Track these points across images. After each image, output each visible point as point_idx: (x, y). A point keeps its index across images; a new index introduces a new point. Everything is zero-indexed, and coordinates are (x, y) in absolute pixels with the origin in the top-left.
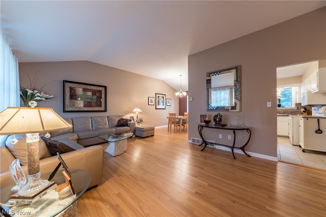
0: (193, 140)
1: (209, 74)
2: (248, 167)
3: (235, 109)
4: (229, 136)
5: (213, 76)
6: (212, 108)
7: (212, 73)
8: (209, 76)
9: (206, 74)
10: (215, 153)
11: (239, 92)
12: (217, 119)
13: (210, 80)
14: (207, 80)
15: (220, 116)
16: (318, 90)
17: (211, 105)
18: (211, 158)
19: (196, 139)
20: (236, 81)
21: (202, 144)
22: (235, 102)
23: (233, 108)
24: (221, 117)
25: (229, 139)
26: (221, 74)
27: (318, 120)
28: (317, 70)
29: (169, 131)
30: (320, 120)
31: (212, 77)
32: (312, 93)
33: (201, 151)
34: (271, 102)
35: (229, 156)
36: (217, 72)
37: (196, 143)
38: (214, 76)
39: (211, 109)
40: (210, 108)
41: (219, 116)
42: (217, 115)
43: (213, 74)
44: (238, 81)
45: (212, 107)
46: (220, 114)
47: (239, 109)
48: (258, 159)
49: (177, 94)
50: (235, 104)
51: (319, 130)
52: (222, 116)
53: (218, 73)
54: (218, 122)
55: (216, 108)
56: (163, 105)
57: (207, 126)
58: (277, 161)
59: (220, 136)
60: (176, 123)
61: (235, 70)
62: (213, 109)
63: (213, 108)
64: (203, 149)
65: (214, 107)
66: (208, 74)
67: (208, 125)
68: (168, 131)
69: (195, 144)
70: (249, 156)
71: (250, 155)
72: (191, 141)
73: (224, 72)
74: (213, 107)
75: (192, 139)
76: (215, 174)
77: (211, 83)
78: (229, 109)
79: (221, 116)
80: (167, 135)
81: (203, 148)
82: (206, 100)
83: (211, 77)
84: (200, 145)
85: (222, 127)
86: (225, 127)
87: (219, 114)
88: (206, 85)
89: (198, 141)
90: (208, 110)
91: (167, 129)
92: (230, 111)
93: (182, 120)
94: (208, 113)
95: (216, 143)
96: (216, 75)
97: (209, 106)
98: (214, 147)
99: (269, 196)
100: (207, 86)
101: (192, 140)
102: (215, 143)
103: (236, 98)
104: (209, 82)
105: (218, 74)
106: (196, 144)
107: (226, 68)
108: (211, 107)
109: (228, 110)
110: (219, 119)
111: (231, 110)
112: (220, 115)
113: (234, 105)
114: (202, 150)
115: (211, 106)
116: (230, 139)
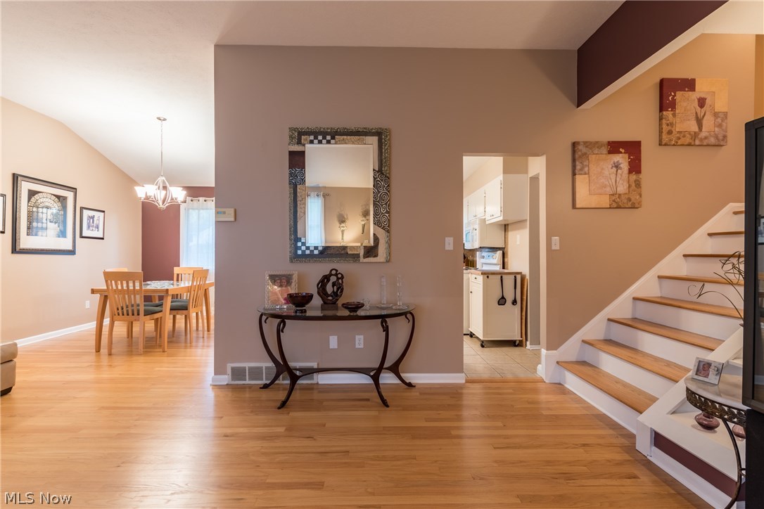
0: (238, 374)
1: (300, 135)
2: (427, 420)
3: (376, 256)
4: (357, 337)
5: (312, 142)
6: (308, 252)
7: (308, 133)
8: (299, 142)
9: (287, 133)
10: (325, 403)
11: (386, 204)
12: (329, 289)
13: (303, 153)
14: (291, 153)
15: (338, 279)
16: (501, 218)
17: (303, 240)
18: (324, 425)
19: (247, 365)
20: (378, 172)
21: (272, 383)
22: (374, 234)
23: (371, 251)
24: (340, 281)
25: (357, 346)
26: (336, 143)
27: (502, 277)
28: (501, 177)
29: (104, 350)
30: (504, 277)
31: (308, 146)
32: (487, 223)
33: (279, 408)
34: (452, 238)
35: (368, 400)
36: (324, 134)
37: (247, 382)
38: (316, 146)
39: (304, 255)
40: (299, 252)
41: (333, 279)
42: (328, 273)
43: (312, 138)
44: (383, 174)
45: (308, 248)
46: (337, 271)
47: (385, 256)
48: (431, 388)
49: (145, 191)
50: (376, 239)
51: (503, 297)
52: (342, 277)
53: (328, 138)
54: (330, 298)
55: (321, 253)
56: (63, 234)
57: (301, 316)
58: (464, 381)
59: (333, 342)
60: (142, 312)
61: (375, 139)
62: (312, 256)
63: (312, 251)
64: (283, 399)
65: (316, 248)
66: (296, 134)
67: (305, 311)
68: (98, 350)
69: (243, 388)
70: (410, 385)
71: (413, 382)
72: (225, 379)
73: (345, 137)
74: (312, 249)
75: (233, 369)
76: (369, 490)
77: (303, 167)
78: (358, 256)
79: (340, 276)
80: (89, 376)
81: (282, 396)
82: (287, 222)
83: (304, 145)
84: (265, 387)
85: (350, 312)
86: (361, 313)
87: (334, 272)
88: (287, 171)
89: (255, 373)
90: (296, 257)
91: (93, 343)
92: (362, 259)
93: (169, 299)
94: (295, 270)
95: (321, 367)
96: (320, 142)
97: (299, 244)
98: (314, 382)
99: (518, 496)
100: (291, 174)
101: (229, 371)
102: (316, 367)
103: (377, 223)
104: (297, 160)
105: (329, 142)
106: (250, 387)
107: (352, 125)
108: (303, 248)
109: (355, 257)
110: (334, 284)
111: (364, 257)
112: (336, 275)
113: (372, 243)
114: (283, 404)
115: (304, 244)
116: (362, 346)
